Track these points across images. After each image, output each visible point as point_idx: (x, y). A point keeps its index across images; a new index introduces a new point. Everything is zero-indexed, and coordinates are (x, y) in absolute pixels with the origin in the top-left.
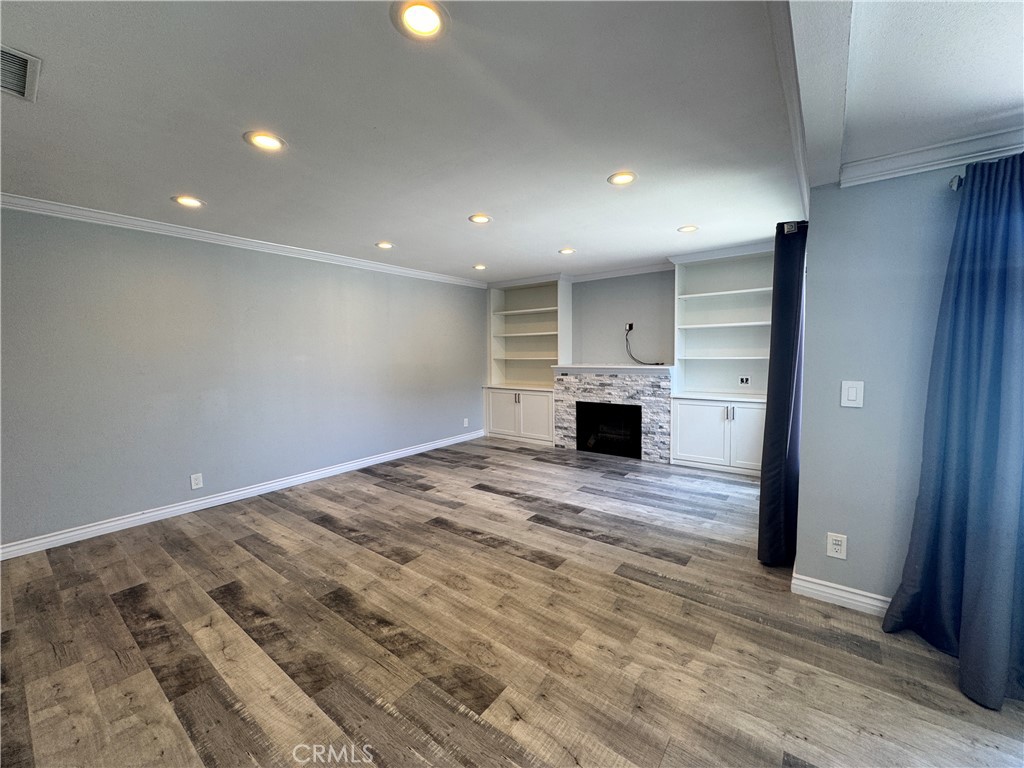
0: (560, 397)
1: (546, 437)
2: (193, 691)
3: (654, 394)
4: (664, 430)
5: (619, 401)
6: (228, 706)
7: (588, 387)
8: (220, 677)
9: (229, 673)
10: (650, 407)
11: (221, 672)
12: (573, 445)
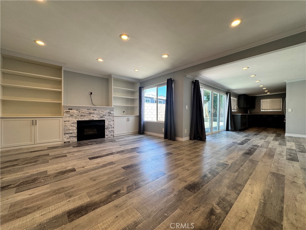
0: (68, 119)
1: (58, 140)
2: (271, 218)
3: (109, 116)
4: (112, 127)
5: (97, 119)
6: (265, 204)
7: (83, 114)
8: (258, 212)
9: (253, 209)
10: (108, 120)
11: (255, 213)
12: (75, 140)
